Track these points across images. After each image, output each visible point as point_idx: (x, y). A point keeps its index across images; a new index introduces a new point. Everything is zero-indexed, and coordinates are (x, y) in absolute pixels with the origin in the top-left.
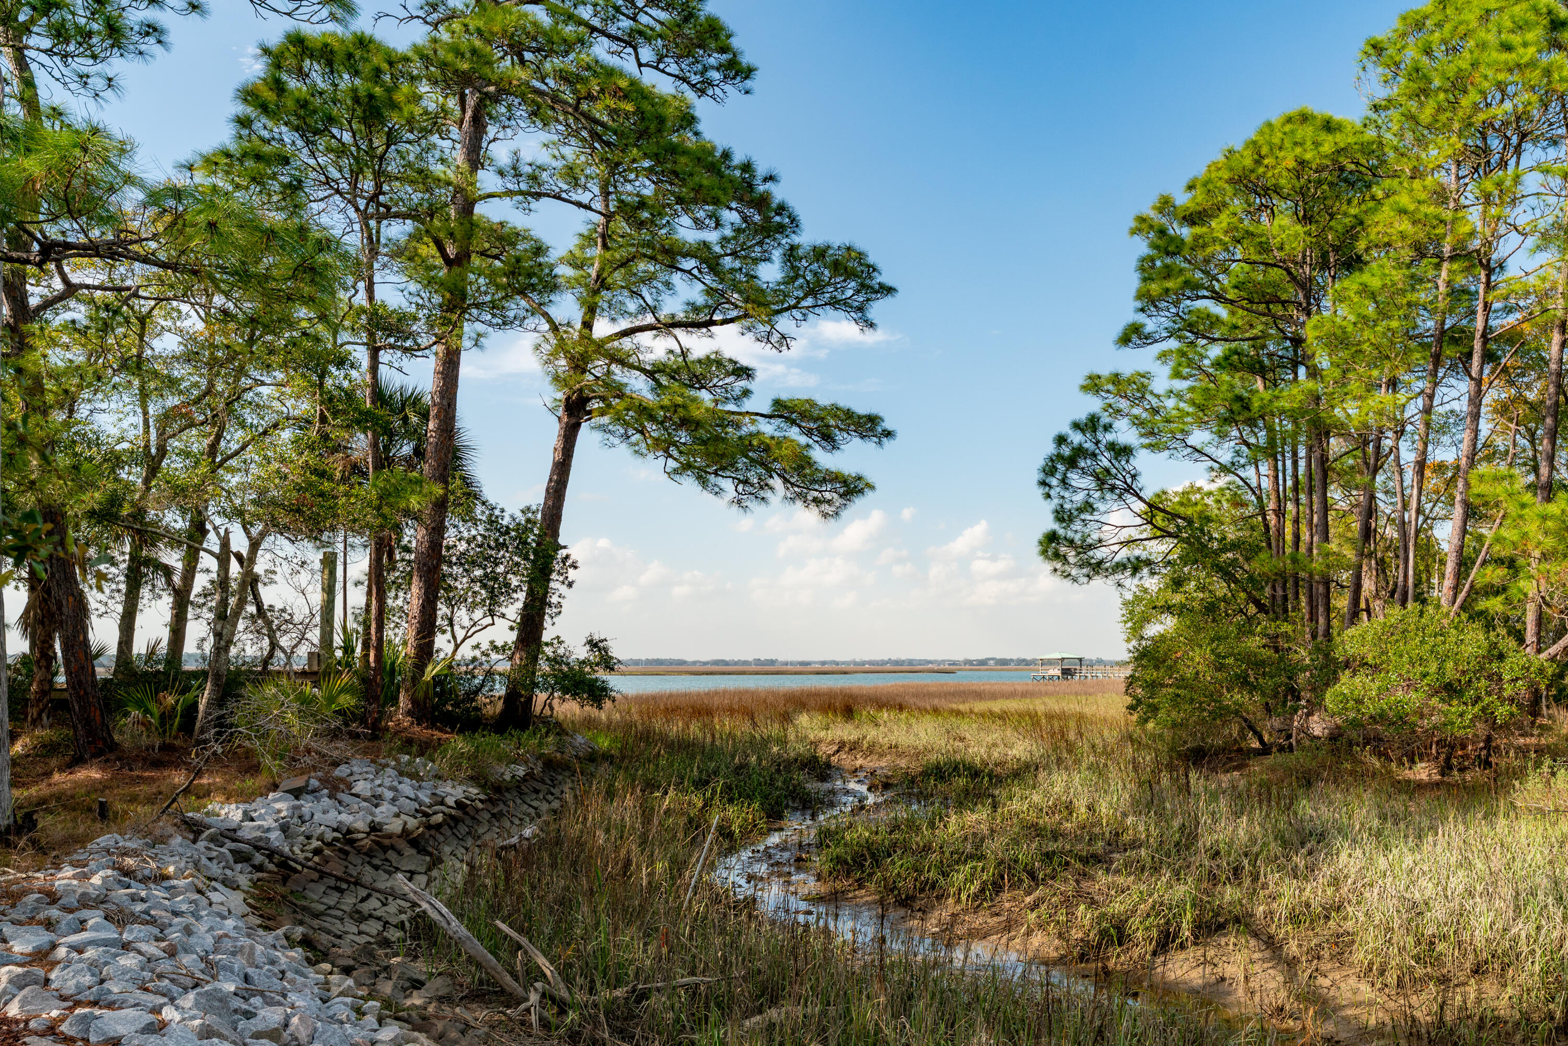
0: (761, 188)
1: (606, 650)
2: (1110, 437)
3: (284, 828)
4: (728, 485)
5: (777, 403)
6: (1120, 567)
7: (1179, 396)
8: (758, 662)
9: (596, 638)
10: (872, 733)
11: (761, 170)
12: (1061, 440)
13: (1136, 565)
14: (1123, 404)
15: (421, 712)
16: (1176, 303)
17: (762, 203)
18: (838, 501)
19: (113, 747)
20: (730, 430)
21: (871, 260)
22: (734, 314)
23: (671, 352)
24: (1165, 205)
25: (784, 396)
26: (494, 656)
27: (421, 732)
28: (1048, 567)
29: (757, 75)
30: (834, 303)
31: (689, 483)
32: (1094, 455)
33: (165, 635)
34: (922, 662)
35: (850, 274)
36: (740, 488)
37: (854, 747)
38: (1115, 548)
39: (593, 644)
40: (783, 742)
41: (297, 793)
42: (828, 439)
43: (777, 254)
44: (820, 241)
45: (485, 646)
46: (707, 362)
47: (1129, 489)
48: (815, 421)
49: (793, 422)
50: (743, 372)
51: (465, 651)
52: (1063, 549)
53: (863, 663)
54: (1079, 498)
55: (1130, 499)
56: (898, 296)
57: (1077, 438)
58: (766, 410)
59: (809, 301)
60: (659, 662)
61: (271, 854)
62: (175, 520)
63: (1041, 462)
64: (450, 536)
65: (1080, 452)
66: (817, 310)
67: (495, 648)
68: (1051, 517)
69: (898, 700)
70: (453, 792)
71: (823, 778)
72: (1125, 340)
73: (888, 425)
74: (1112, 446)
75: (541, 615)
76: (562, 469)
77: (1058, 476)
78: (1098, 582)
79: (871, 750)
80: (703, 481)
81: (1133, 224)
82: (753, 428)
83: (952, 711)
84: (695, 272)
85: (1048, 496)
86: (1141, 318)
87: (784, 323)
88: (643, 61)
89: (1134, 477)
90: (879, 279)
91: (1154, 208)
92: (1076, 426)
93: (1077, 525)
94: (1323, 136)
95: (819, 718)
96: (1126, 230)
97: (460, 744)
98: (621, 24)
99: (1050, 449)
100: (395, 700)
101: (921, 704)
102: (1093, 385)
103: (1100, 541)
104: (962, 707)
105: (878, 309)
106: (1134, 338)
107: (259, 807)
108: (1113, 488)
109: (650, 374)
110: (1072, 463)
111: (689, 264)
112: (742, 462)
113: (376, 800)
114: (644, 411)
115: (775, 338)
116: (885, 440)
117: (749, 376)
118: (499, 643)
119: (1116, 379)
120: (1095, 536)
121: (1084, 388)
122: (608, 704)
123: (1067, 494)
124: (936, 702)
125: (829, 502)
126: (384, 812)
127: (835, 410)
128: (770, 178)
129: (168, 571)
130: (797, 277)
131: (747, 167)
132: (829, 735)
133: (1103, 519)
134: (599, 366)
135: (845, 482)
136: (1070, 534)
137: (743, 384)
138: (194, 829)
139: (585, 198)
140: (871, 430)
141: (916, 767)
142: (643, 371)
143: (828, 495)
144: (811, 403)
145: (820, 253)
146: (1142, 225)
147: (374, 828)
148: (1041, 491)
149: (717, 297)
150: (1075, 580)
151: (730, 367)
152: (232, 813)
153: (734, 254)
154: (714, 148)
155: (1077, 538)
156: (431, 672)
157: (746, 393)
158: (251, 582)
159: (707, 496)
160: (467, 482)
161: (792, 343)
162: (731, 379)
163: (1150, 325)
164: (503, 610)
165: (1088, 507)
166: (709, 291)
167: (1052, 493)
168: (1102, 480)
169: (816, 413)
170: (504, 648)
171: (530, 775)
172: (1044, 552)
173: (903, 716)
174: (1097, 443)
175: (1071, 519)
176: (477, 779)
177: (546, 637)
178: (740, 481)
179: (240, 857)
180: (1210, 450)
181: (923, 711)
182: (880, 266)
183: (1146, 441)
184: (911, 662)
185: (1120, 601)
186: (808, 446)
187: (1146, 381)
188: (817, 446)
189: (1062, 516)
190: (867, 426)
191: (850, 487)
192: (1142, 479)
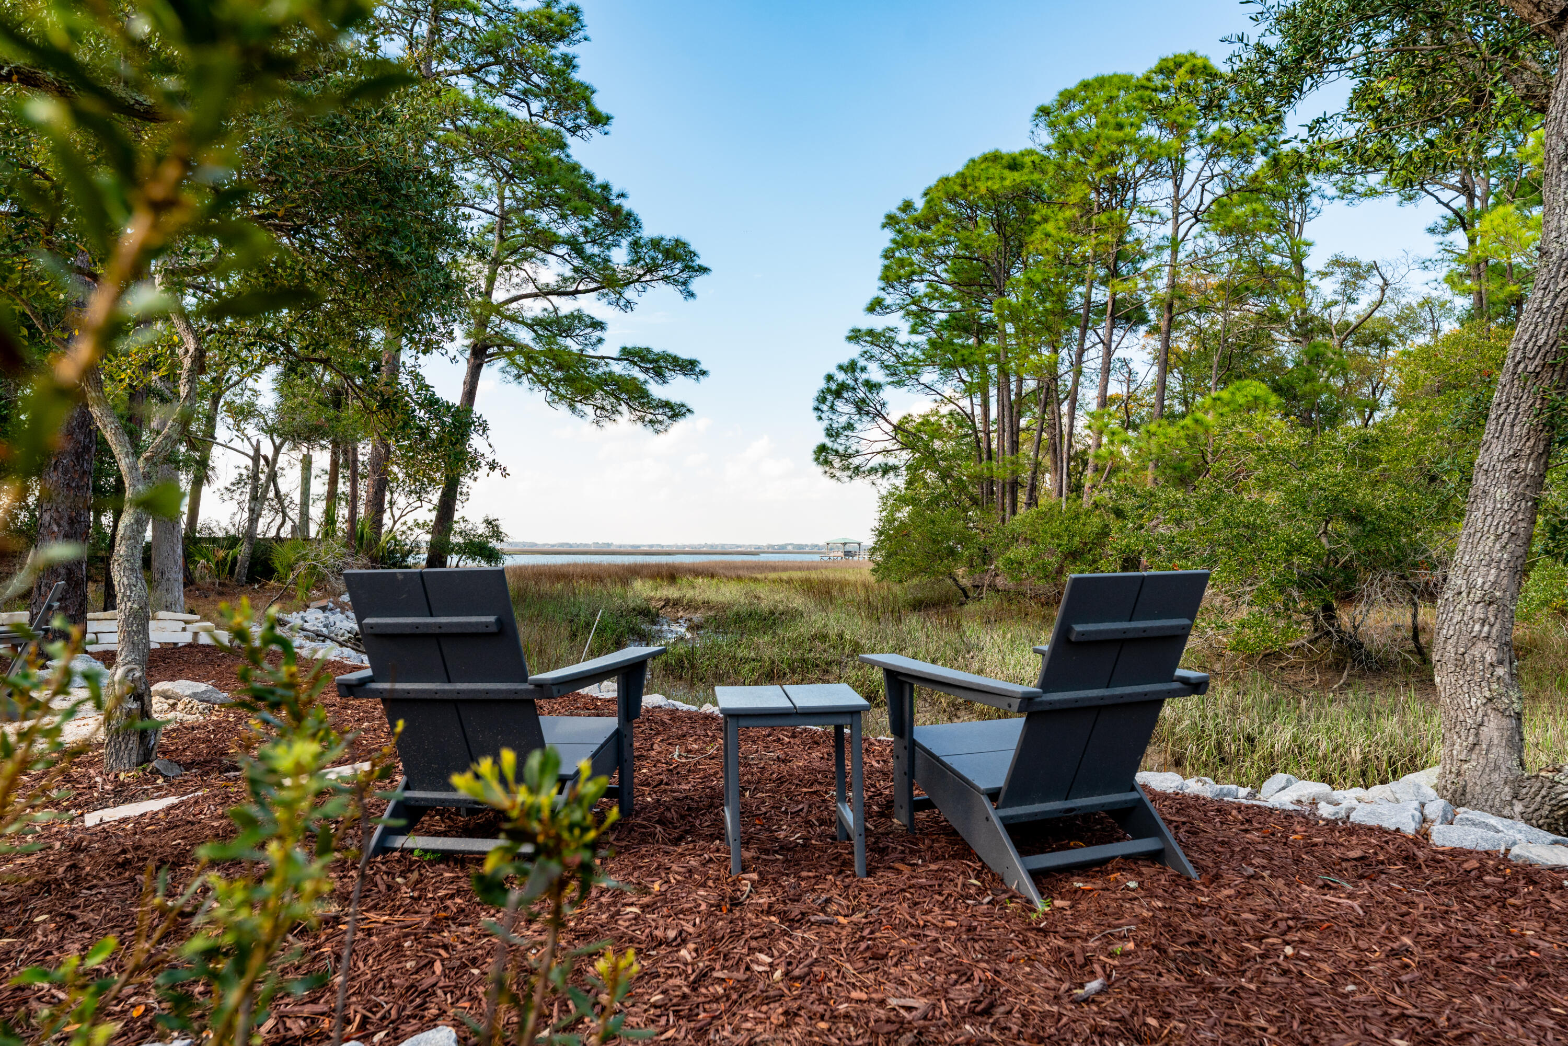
0: (616, 202)
1: (497, 526)
2: (864, 376)
4: (589, 410)
5: (624, 350)
6: (873, 470)
7: (916, 346)
9: (491, 518)
10: (690, 594)
11: (615, 189)
12: (830, 378)
13: (886, 470)
14: (876, 351)
16: (906, 286)
17: (615, 211)
18: (667, 421)
20: (590, 370)
21: (692, 248)
22: (593, 285)
23: (545, 310)
24: (907, 206)
25: (629, 345)
26: (417, 531)
28: (820, 469)
29: (612, 122)
31: (563, 409)
32: (854, 389)
35: (676, 258)
36: (598, 412)
37: (676, 603)
38: (869, 457)
39: (489, 523)
40: (624, 597)
42: (659, 374)
43: (625, 243)
44: (656, 234)
45: (410, 523)
46: (572, 317)
47: (879, 414)
48: (651, 362)
49: (635, 364)
50: (598, 325)
51: (400, 527)
52: (830, 457)
53: (684, 546)
54: (843, 420)
55: (881, 421)
56: (711, 274)
57: (841, 377)
58: (615, 354)
59: (648, 277)
63: (816, 394)
65: (843, 387)
66: (653, 283)
67: (417, 525)
68: (823, 433)
69: (711, 570)
71: (654, 623)
72: (871, 309)
73: (703, 366)
74: (867, 383)
75: (454, 499)
76: (469, 396)
77: (828, 403)
78: (858, 481)
79: (689, 605)
80: (573, 409)
81: (884, 221)
82: (607, 369)
83: (750, 579)
84: (566, 257)
85: (820, 418)
86: (882, 294)
87: (630, 293)
88: (533, 112)
89: (883, 405)
90: (698, 262)
91: (899, 209)
92: (841, 367)
93: (842, 440)
94: (1007, 173)
95: (649, 583)
96: (879, 225)
98: (518, 86)
99: (822, 384)
101: (727, 573)
102: (855, 336)
103: (857, 452)
104: (759, 576)
105: (698, 283)
106: (878, 309)
108: (868, 413)
109: (531, 327)
110: (838, 394)
111: (562, 250)
112: (599, 394)
114: (530, 356)
115: (622, 302)
116: (701, 377)
117: (602, 328)
118: (421, 521)
119: (871, 332)
120: (854, 448)
121: (850, 339)
123: (834, 417)
124: (740, 573)
125: (661, 422)
127: (665, 357)
128: (622, 195)
130: (639, 259)
131: (606, 187)
132: (658, 595)
133: (861, 435)
135: (671, 408)
136: (836, 446)
137: (598, 334)
140: (691, 370)
142: (527, 325)
143: (660, 418)
144: (648, 350)
145: (656, 244)
146: (891, 221)
148: (815, 414)
149: (581, 274)
150: (839, 480)
151: (588, 321)
153: (594, 242)
154: (580, 167)
155: (841, 449)
156: (380, 540)
157: (600, 341)
158: (273, 473)
159: (575, 418)
161: (634, 307)
162: (589, 330)
163: (889, 300)
164: (430, 496)
165: (850, 426)
166: (576, 270)
167: (823, 416)
168: (861, 407)
169: (651, 357)
170: (425, 524)
172: (817, 459)
173: (715, 581)
174: (856, 380)
175: (838, 435)
177: (457, 516)
178: (598, 408)
180: (938, 387)
181: (729, 578)
182: (698, 252)
183: (890, 379)
185: (878, 495)
186: (646, 382)
187: (892, 334)
188: (651, 381)
189: (832, 433)
190: (689, 367)
191: (676, 411)
192: (889, 407)
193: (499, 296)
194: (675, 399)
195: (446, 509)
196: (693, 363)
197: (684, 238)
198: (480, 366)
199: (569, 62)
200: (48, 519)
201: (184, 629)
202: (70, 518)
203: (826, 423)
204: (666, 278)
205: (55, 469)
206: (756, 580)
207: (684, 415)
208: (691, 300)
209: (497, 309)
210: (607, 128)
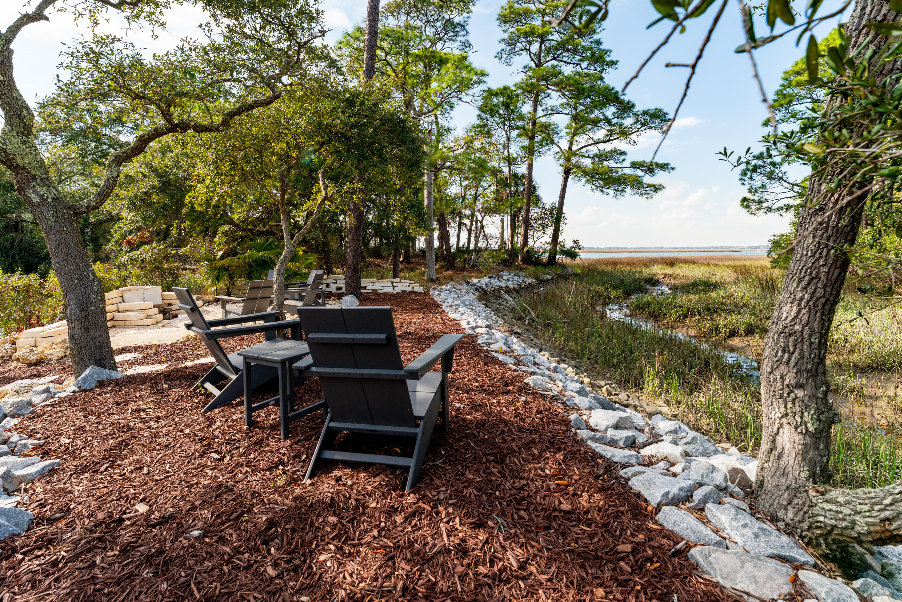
1: (579, 243)
2: (770, 160)
3: (486, 285)
6: (779, 208)
8: (656, 248)
9: (576, 240)
10: (678, 271)
12: (748, 163)
13: (788, 208)
15: (524, 261)
16: (788, 108)
17: (621, 102)
19: (454, 266)
20: (615, 174)
21: (664, 111)
22: (617, 136)
23: (599, 150)
25: (635, 160)
26: (545, 245)
27: (524, 266)
29: (619, 63)
30: (651, 128)
31: (598, 192)
33: (466, 241)
34: (727, 247)
35: (657, 117)
37: (670, 276)
38: (776, 201)
41: (490, 278)
42: (650, 172)
44: (646, 109)
46: (611, 151)
47: (781, 179)
48: (646, 167)
50: (623, 153)
51: (538, 244)
52: (750, 204)
54: (759, 184)
55: (783, 182)
59: (643, 128)
60: (618, 248)
61: (483, 289)
62: (468, 212)
64: (532, 212)
67: (546, 243)
70: (529, 281)
71: (653, 285)
72: (765, 124)
73: (672, 166)
74: (772, 163)
75: (558, 234)
76: (564, 190)
77: (748, 176)
78: (771, 215)
79: (676, 278)
80: (603, 192)
82: (622, 173)
84: (604, 126)
87: (634, 137)
88: (583, 68)
89: (783, 174)
90: (668, 117)
92: (754, 157)
93: (758, 194)
95: (660, 266)
97: (531, 268)
98: (576, 59)
99: (743, 166)
100: (517, 256)
103: (767, 200)
104: (719, 263)
106: (770, 123)
107: (482, 280)
108: (774, 179)
109: (592, 158)
111: (601, 124)
112: (617, 184)
113: (508, 280)
114: (587, 171)
115: (631, 141)
120: (765, 198)
122: (578, 258)
126: (510, 284)
127: (653, 163)
128: (624, 95)
129: (466, 225)
130: (638, 121)
132: (662, 272)
133: (770, 190)
134: (574, 160)
135: (654, 187)
136: (754, 198)
137: (623, 157)
138: (468, 283)
139: (567, 112)
140: (666, 168)
141: (688, 282)
142: (589, 158)
145: (646, 113)
147: (507, 287)
149: (611, 133)
150: (755, 215)
151: (619, 152)
152: (475, 281)
153: (616, 117)
155: (757, 199)
156: (526, 249)
157: (624, 160)
158: (482, 227)
160: (537, 197)
161: (637, 143)
162: (619, 156)
164: (547, 232)
166: (609, 131)
168: (769, 176)
169: (646, 165)
171: (552, 278)
172: (742, 205)
174: (765, 162)
176: (536, 278)
177: (560, 240)
179: (477, 289)
182: (668, 112)
184: (722, 247)
186: (643, 176)
188: (646, 176)
190: (664, 167)
191: (657, 188)
192: (788, 174)
193: (575, 148)
194: (657, 182)
195: (555, 236)
196: (667, 165)
197: (660, 107)
199: (598, 42)
203: (748, 186)
206: (717, 265)
207: (661, 189)
209: (575, 154)
210: (616, 66)
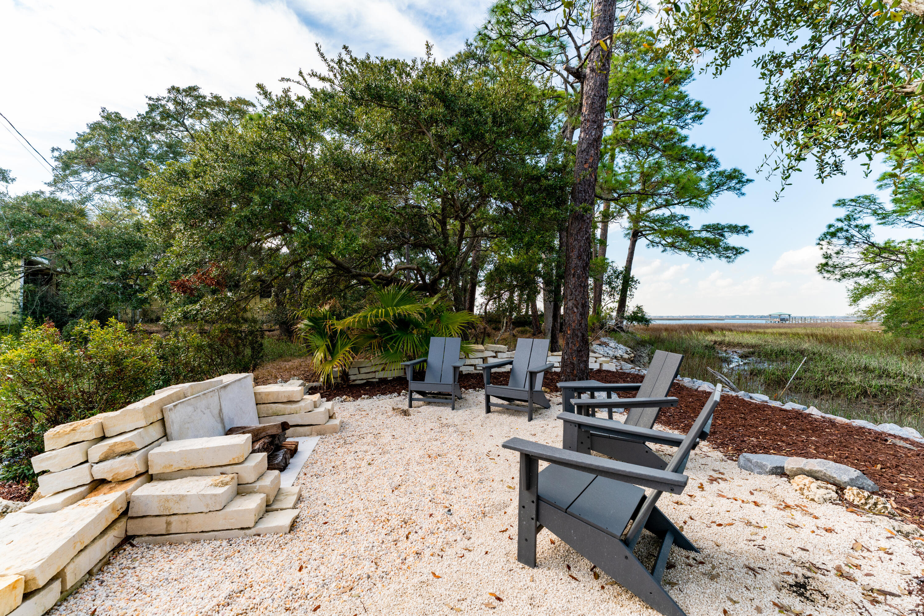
0: (707, 154)
2: (857, 222)
4: (695, 254)
5: (704, 226)
11: (708, 148)
12: (830, 226)
17: (706, 159)
18: (733, 257)
25: (706, 224)
28: (820, 276)
32: (847, 230)
35: (733, 178)
36: (699, 254)
39: (638, 308)
44: (725, 169)
46: (671, 216)
49: (711, 232)
50: (685, 218)
54: (836, 248)
57: (838, 224)
58: (699, 229)
59: (719, 190)
63: (819, 236)
65: (839, 230)
66: (721, 192)
68: (822, 257)
73: (750, 228)
74: (858, 226)
75: (625, 298)
76: (631, 254)
77: (827, 240)
78: (844, 281)
85: (820, 249)
87: (709, 199)
90: (746, 178)
92: (837, 220)
102: (841, 203)
105: (746, 188)
110: (834, 235)
116: (749, 234)
117: (688, 219)
121: (836, 205)
123: (830, 248)
125: (730, 257)
128: (712, 150)
131: (702, 149)
140: (744, 231)
143: (729, 255)
144: (718, 225)
145: (723, 173)
148: (817, 247)
159: (689, 258)
165: (840, 251)
167: (822, 247)
168: (851, 240)
172: (820, 271)
174: (850, 225)
175: (832, 257)
178: (699, 252)
182: (745, 173)
189: (827, 256)
191: (738, 251)
194: (737, 245)
195: (622, 303)
196: (744, 228)
197: (739, 167)
198: (636, 241)
200: (571, 305)
201: (596, 362)
202: (582, 304)
203: (824, 251)
204: (729, 189)
205: (574, 276)
207: (743, 252)
208: (742, 197)
210: (701, 121)
